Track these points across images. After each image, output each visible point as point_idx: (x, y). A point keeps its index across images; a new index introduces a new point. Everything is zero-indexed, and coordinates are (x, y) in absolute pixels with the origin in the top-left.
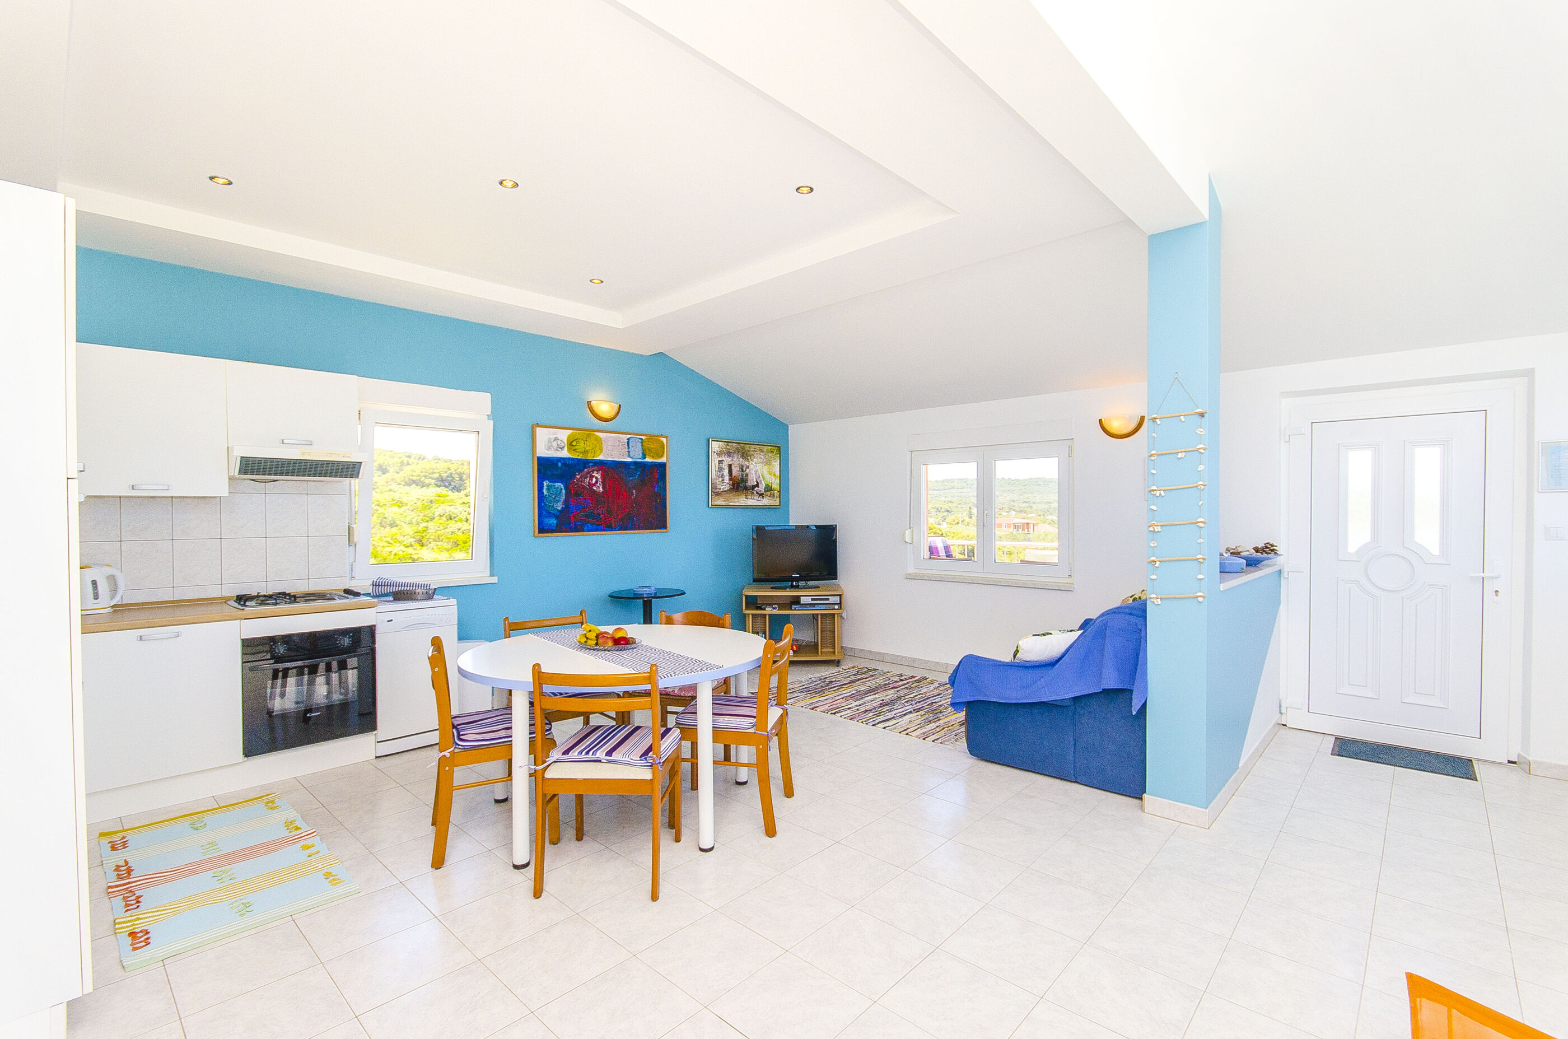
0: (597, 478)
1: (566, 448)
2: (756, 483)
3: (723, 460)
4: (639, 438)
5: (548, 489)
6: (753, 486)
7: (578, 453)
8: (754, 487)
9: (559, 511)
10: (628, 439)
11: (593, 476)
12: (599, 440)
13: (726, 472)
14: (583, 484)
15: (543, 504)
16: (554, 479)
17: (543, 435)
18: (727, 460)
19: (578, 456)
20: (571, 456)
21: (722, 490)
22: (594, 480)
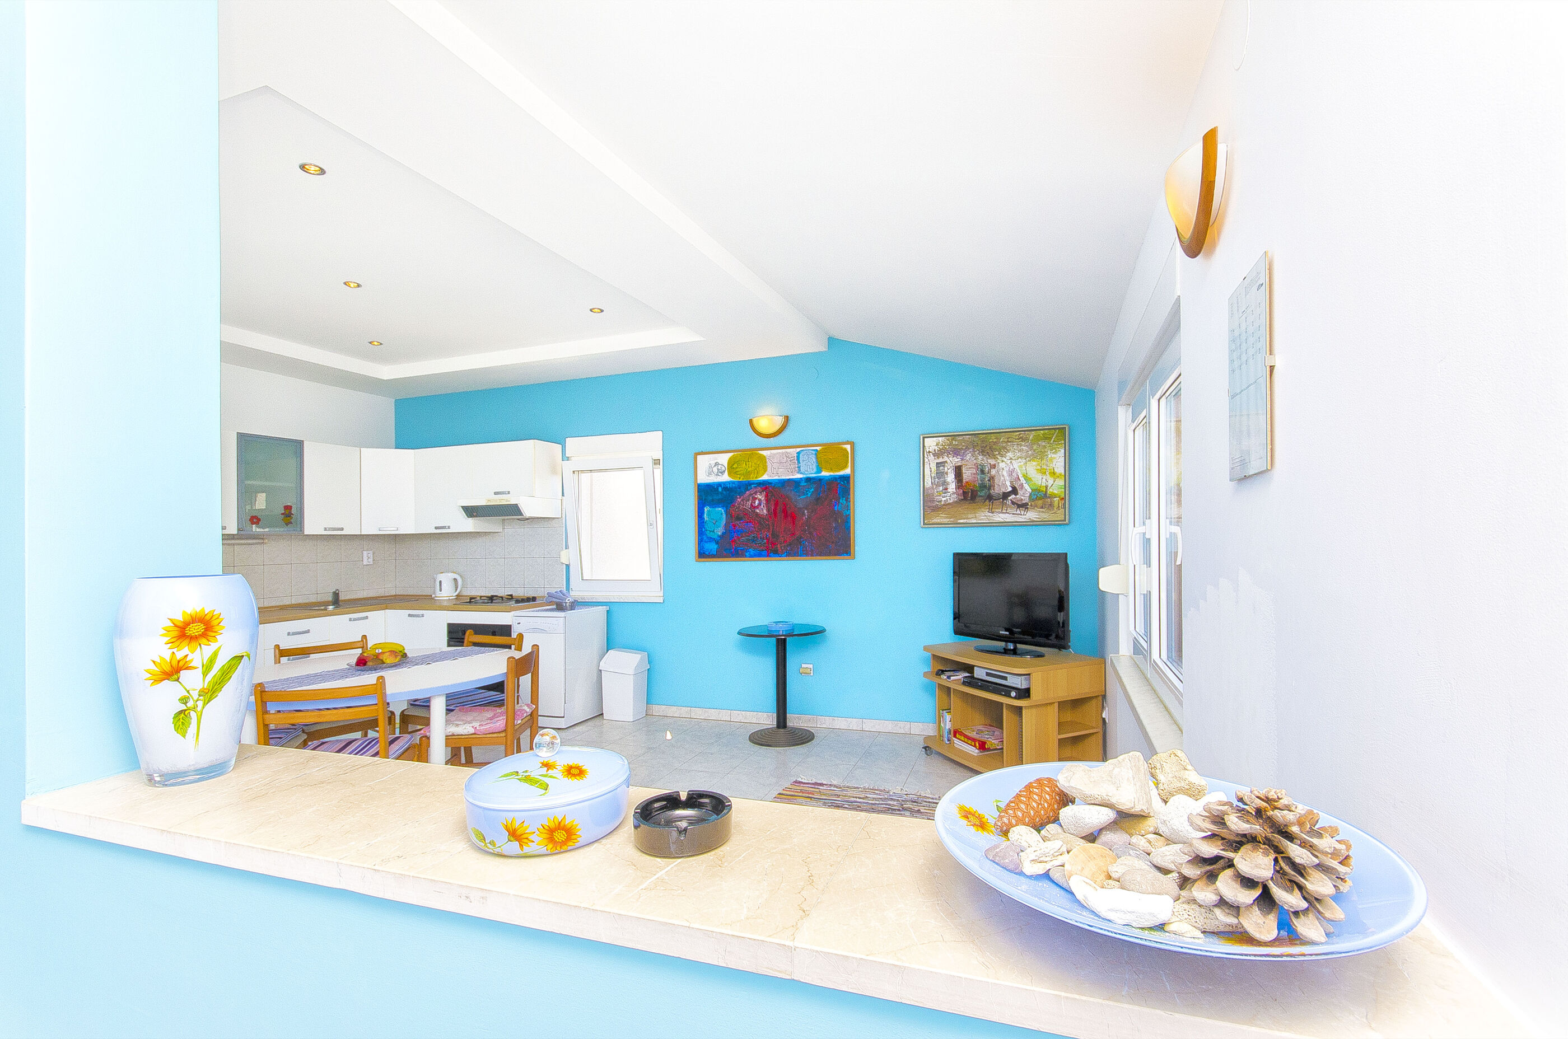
0: (760, 500)
1: (726, 471)
2: (1010, 489)
3: (946, 462)
4: (812, 450)
5: (709, 515)
6: (1004, 493)
7: (738, 476)
8: (1005, 496)
9: (719, 536)
10: (799, 453)
11: (756, 498)
12: (763, 459)
13: (951, 477)
14: (744, 507)
15: (703, 530)
16: (713, 504)
17: (704, 462)
18: (953, 461)
19: (740, 478)
20: (732, 480)
21: (942, 503)
22: (757, 502)
